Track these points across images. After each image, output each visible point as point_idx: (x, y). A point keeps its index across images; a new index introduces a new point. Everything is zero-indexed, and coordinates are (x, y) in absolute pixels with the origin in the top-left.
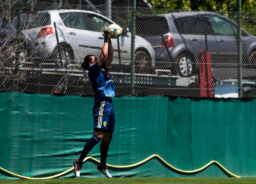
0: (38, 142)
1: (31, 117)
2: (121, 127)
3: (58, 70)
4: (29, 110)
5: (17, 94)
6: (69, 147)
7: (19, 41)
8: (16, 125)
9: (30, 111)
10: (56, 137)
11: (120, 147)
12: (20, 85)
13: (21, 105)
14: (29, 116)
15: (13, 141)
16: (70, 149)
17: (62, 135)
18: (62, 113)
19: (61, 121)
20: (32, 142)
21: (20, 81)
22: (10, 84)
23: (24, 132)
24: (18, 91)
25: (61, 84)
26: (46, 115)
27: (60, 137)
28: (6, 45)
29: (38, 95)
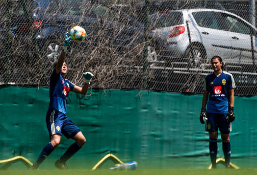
0: (168, 142)
1: (160, 116)
2: (252, 128)
3: (190, 69)
4: (157, 108)
5: (146, 92)
6: (200, 148)
7: (146, 38)
8: (145, 124)
9: (159, 110)
10: (186, 137)
11: (252, 148)
12: (149, 83)
13: (149, 103)
14: (158, 115)
15: (143, 140)
16: (201, 149)
17: (192, 135)
18: (191, 113)
19: (191, 120)
20: (162, 142)
21: (148, 79)
22: (138, 82)
23: (153, 131)
24: (146, 89)
25: (189, 83)
26: (175, 114)
27: (191, 137)
28: (134, 42)
29: (167, 93)
